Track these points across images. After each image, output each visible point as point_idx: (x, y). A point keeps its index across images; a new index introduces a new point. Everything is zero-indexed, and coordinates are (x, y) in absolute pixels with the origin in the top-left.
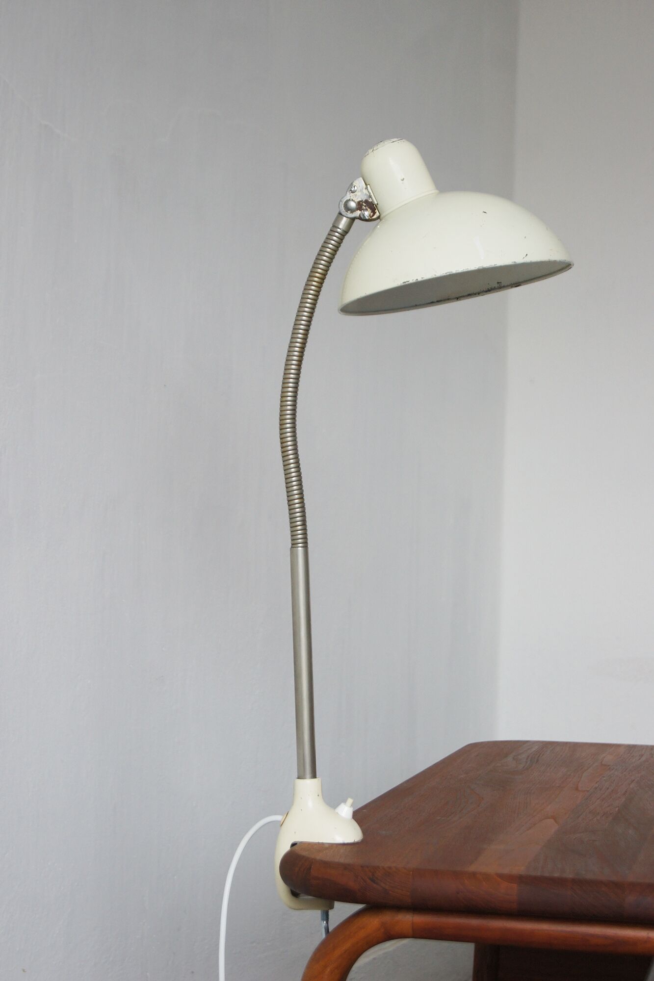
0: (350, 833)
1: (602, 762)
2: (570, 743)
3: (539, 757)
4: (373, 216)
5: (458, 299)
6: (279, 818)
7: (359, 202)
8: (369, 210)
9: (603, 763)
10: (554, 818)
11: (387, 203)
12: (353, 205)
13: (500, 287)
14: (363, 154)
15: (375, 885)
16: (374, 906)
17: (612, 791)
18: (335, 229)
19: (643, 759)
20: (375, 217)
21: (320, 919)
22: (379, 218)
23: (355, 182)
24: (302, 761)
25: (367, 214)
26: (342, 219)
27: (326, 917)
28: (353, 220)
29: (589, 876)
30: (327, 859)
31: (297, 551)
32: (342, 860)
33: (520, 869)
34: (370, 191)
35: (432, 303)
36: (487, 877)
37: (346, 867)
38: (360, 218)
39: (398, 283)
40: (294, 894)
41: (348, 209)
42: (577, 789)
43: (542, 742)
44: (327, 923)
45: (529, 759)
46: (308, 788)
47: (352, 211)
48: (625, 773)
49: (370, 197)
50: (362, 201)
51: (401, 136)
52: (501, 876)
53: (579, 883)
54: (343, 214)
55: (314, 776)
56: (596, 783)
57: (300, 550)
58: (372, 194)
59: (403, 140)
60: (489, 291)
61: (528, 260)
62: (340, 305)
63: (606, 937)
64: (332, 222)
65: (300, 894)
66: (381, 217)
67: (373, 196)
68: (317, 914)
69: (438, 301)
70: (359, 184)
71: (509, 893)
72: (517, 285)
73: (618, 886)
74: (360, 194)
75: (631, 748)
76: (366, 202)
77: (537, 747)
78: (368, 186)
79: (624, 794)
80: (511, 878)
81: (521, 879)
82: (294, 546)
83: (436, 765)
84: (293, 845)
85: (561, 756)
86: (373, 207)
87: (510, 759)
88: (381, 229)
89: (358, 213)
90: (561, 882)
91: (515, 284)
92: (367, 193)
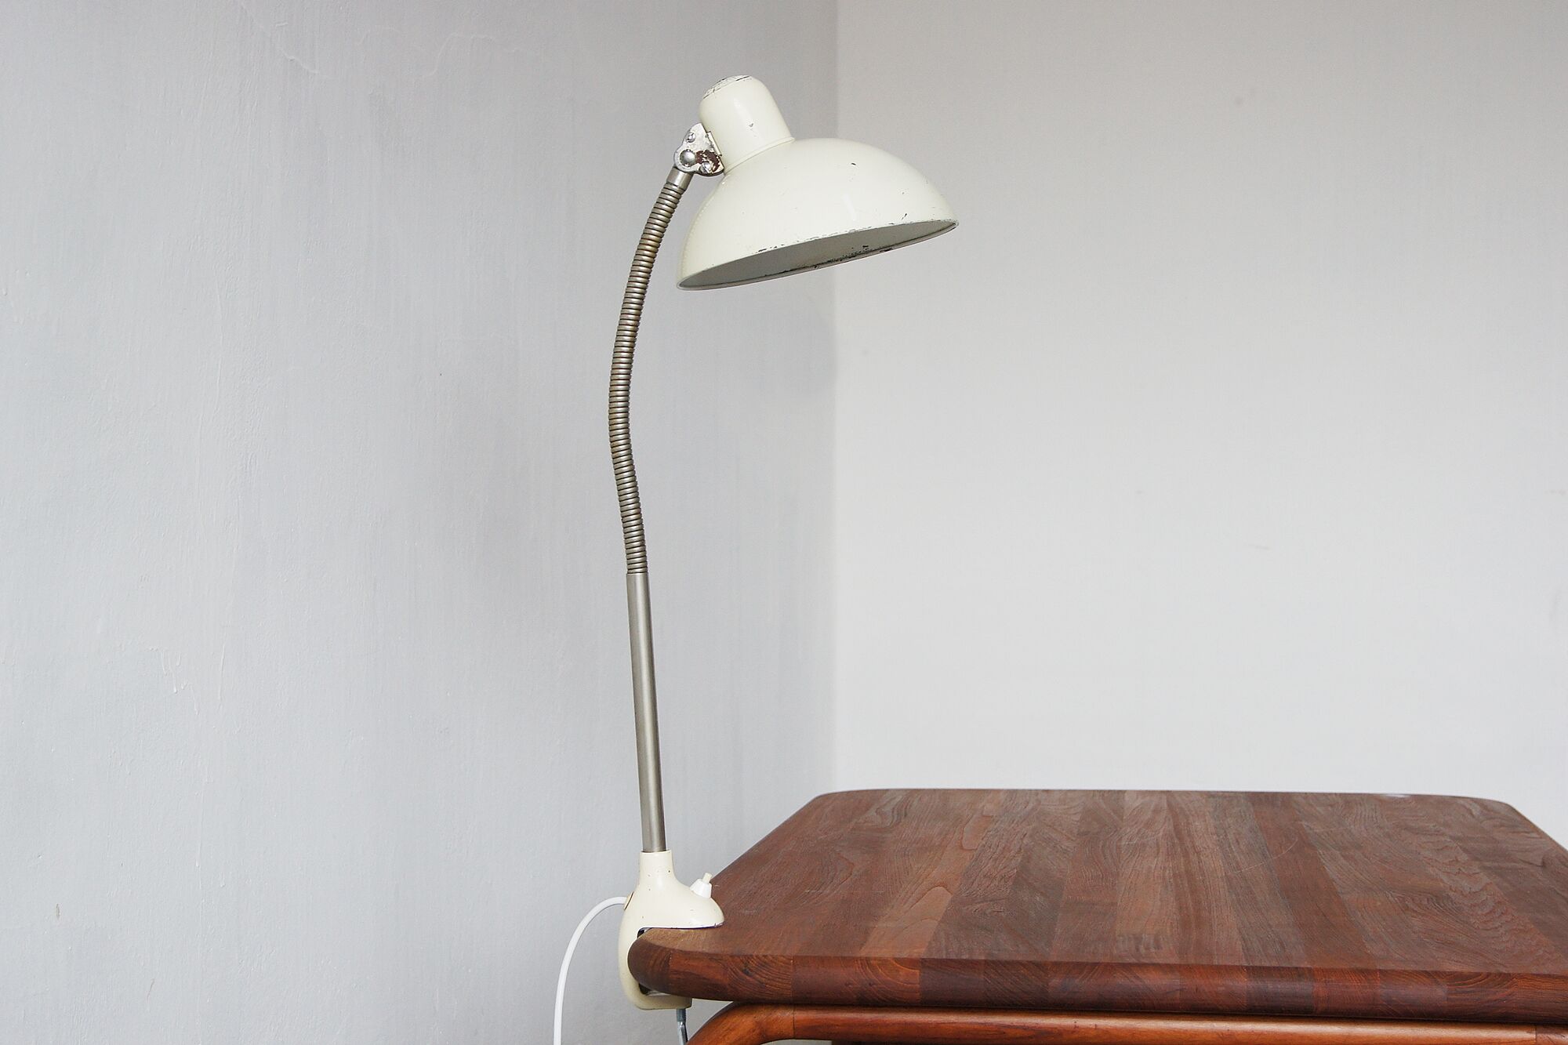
0: (709, 915)
1: (982, 812)
2: (939, 790)
3: (906, 808)
4: (716, 169)
5: (815, 266)
6: (622, 900)
7: (698, 153)
8: (711, 162)
9: (984, 814)
10: (944, 885)
11: (731, 156)
12: (691, 156)
13: (867, 252)
14: (701, 95)
15: (748, 978)
16: (743, 1003)
17: (1004, 848)
18: (669, 187)
19: (1030, 806)
20: (718, 171)
21: (676, 1019)
22: (723, 171)
23: (693, 128)
24: (648, 830)
25: (709, 167)
26: (678, 173)
27: (683, 1017)
28: (691, 174)
29: (1004, 957)
30: (688, 949)
31: (635, 577)
32: (706, 950)
33: (920, 952)
34: (712, 140)
35: (785, 273)
36: (884, 962)
37: (711, 957)
38: (700, 173)
39: (754, 251)
40: (644, 990)
41: (685, 162)
42: (961, 847)
43: (906, 790)
44: (684, 1024)
45: (895, 812)
46: (657, 863)
47: (691, 164)
48: (1013, 825)
49: (712, 146)
50: (701, 152)
51: (747, 74)
52: (897, 960)
53: (993, 965)
54: (679, 167)
55: (663, 848)
56: (983, 839)
57: (639, 577)
58: (714, 143)
59: (750, 77)
60: (853, 256)
61: (907, 221)
62: (680, 279)
63: (1025, 1028)
64: (666, 178)
65: (650, 990)
66: (726, 171)
67: (715, 146)
68: (672, 1013)
69: (791, 270)
70: (698, 130)
71: (910, 980)
72: (888, 248)
73: (1040, 966)
74: (700, 145)
75: (1012, 793)
76: (707, 152)
77: (901, 797)
78: (709, 134)
79: (1019, 852)
80: (912, 963)
81: (923, 963)
82: (631, 571)
83: (787, 824)
84: (641, 932)
85: (932, 807)
86: (715, 159)
87: (872, 813)
88: (727, 184)
89: (697, 167)
90: (971, 965)
91: (884, 248)
92: (708, 142)
